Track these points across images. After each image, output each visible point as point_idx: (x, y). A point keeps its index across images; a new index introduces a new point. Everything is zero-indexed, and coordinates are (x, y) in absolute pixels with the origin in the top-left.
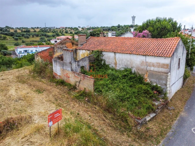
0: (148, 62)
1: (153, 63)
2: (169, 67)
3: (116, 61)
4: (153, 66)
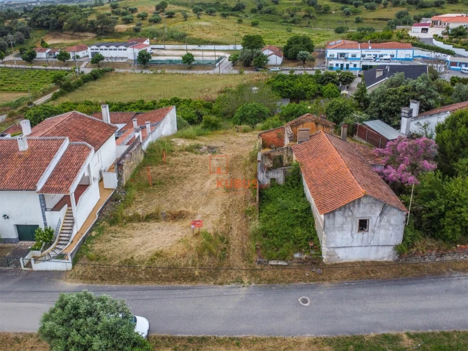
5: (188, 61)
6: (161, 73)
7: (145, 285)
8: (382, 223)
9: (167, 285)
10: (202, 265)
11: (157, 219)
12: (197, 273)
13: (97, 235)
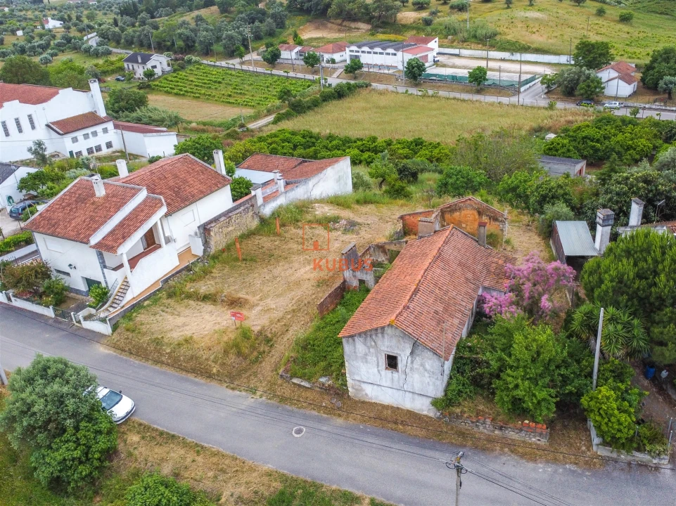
5: (478, 80)
6: (432, 96)
7: (164, 369)
8: (415, 366)
9: (184, 374)
10: (224, 364)
11: (215, 301)
12: (214, 370)
13: (148, 306)
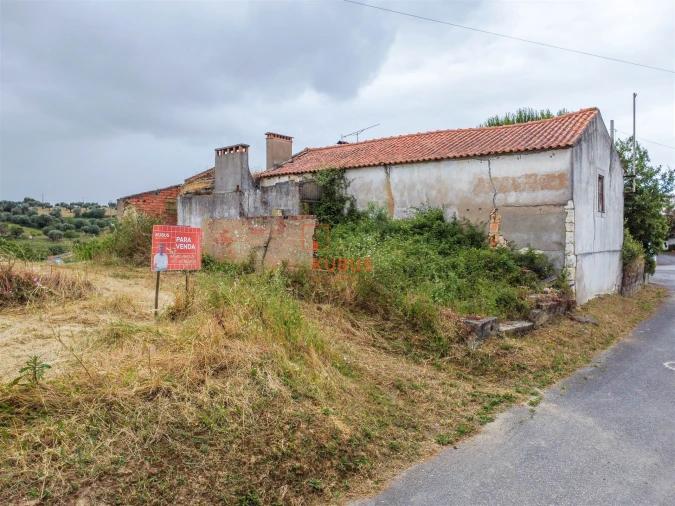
0: (496, 179)
1: (514, 180)
2: (566, 181)
3: (390, 194)
4: (516, 187)
